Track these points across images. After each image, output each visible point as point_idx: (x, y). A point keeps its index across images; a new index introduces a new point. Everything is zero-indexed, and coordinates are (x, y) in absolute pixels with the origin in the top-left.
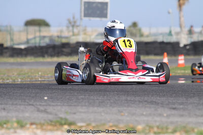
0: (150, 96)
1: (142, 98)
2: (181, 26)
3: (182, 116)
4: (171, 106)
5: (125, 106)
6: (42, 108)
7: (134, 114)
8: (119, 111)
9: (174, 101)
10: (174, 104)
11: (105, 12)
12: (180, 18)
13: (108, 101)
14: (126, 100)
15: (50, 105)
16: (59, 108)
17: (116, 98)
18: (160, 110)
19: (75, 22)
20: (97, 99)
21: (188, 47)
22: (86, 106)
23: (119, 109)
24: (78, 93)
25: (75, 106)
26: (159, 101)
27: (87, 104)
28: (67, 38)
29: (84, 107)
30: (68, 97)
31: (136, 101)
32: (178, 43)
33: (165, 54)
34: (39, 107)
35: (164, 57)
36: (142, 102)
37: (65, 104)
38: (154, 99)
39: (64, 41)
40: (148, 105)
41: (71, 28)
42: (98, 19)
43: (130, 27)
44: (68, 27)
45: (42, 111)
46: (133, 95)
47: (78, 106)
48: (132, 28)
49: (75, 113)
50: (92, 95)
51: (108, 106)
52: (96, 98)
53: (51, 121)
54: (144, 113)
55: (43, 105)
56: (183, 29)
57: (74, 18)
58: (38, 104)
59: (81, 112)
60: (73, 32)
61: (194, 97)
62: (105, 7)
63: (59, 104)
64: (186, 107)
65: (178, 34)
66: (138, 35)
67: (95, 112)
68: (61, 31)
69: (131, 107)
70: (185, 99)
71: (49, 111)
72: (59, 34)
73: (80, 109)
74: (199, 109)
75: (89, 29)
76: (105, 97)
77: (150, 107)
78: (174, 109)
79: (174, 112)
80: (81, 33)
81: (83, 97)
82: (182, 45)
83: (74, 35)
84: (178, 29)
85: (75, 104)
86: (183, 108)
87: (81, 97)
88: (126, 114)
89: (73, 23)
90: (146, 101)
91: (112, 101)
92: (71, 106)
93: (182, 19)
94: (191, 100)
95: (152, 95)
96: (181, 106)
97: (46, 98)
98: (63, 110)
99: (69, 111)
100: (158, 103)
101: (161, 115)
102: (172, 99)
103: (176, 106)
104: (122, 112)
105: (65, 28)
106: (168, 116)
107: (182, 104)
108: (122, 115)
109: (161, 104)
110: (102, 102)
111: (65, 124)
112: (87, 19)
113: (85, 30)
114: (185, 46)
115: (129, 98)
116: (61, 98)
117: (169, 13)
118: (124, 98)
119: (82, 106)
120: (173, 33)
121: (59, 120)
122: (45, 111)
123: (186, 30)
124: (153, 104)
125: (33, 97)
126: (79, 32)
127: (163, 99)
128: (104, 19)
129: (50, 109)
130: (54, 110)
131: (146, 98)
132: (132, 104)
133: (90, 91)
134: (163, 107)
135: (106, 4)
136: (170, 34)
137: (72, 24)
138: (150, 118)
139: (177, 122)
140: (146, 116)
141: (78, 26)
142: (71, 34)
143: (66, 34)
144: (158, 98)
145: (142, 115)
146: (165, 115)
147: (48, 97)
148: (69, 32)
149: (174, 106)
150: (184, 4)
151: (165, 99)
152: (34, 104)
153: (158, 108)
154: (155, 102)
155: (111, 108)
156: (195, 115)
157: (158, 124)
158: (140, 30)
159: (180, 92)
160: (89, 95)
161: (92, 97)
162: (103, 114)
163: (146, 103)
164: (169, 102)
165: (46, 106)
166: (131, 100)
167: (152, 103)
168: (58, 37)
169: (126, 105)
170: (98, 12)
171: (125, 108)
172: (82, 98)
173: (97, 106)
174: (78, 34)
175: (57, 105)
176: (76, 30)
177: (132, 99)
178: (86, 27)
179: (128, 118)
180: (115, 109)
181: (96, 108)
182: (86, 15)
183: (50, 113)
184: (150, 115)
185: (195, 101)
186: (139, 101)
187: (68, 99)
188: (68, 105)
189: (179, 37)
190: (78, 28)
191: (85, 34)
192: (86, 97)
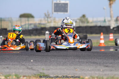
0: (93, 59)
1: (88, 60)
2: (111, 17)
3: (111, 70)
4: (105, 65)
6: (30, 67)
7: (83, 70)
9: (107, 62)
10: (107, 63)
11: (66, 9)
12: (110, 12)
13: (68, 62)
14: (79, 62)
15: (34, 65)
17: (73, 60)
19: (49, 15)
20: (62, 61)
21: (115, 29)
23: (75, 67)
24: (50, 58)
25: (49, 65)
26: (98, 62)
27: (56, 64)
28: (44, 24)
29: (54, 66)
30: (45, 60)
31: (84, 62)
32: (109, 27)
33: (102, 33)
34: (28, 66)
35: (101, 35)
37: (43, 64)
38: (95, 60)
39: (43, 26)
40: (91, 65)
41: (46, 19)
42: (62, 13)
43: (81, 17)
45: (30, 69)
46: (83, 58)
47: (51, 65)
48: (82, 18)
49: (49, 70)
51: (68, 65)
53: (35, 75)
54: (89, 69)
56: (113, 18)
57: (48, 13)
58: (27, 64)
59: (52, 69)
60: (48, 21)
61: (118, 59)
62: (66, 6)
63: (40, 64)
64: (114, 65)
65: (109, 21)
66: (86, 22)
67: (61, 69)
68: (41, 21)
69: (82, 65)
70: (113, 61)
73: (51, 67)
75: (57, 19)
76: (67, 60)
77: (93, 66)
79: (107, 68)
80: (53, 21)
82: (112, 28)
83: (48, 23)
84: (109, 18)
85: (49, 64)
87: (53, 60)
88: (79, 70)
89: (47, 16)
90: (90, 62)
91: (70, 62)
92: (46, 65)
93: (112, 12)
94: (117, 61)
95: (94, 59)
96: (111, 65)
97: (32, 61)
99: (46, 68)
100: (98, 63)
101: (99, 70)
102: (106, 60)
104: (76, 69)
105: (43, 19)
106: (103, 71)
107: (111, 63)
108: (76, 71)
110: (65, 63)
112: (56, 13)
113: (54, 19)
115: (80, 60)
116: (41, 61)
117: (104, 9)
118: (77, 60)
119: (53, 65)
120: (106, 20)
121: (40, 74)
122: (32, 69)
123: (115, 18)
125: (24, 60)
126: (51, 21)
127: (100, 61)
128: (66, 13)
129: (34, 67)
130: (37, 68)
131: (90, 60)
132: (82, 64)
133: (58, 56)
134: (100, 65)
135: (67, 4)
138: (93, 72)
139: (108, 74)
140: (90, 71)
141: (50, 17)
142: (47, 22)
143: (43, 22)
144: (98, 60)
146: (101, 70)
148: (45, 21)
149: (107, 65)
150: (112, 3)
152: (25, 64)
153: (98, 66)
154: (96, 63)
155: (70, 66)
157: (97, 76)
158: (87, 19)
159: (110, 57)
160: (57, 59)
161: (59, 60)
162: (65, 70)
164: (104, 62)
165: (32, 65)
167: (94, 63)
168: (39, 24)
169: (79, 64)
170: (62, 9)
171: (78, 66)
173: (62, 65)
174: (51, 22)
175: (38, 65)
176: (49, 20)
177: (82, 61)
179: (80, 72)
181: (61, 67)
182: (55, 11)
184: (93, 70)
186: (87, 62)
187: (45, 61)
188: (45, 65)
189: (110, 23)
190: (51, 19)
191: (55, 22)
192: (55, 60)
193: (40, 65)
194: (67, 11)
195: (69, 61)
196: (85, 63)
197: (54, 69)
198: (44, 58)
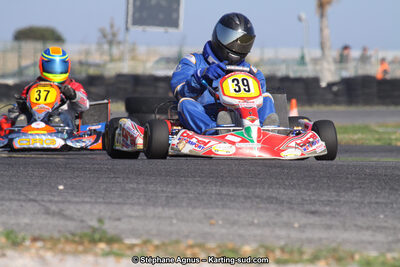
0: (266, 187)
1: (251, 190)
2: (322, 46)
3: (329, 227)
4: (307, 207)
5: (217, 207)
6: (54, 208)
7: (234, 223)
8: (205, 214)
9: (313, 198)
10: (313, 203)
11: (174, 16)
12: (321, 30)
13: (184, 195)
14: (219, 194)
15: (69, 202)
16: (88, 207)
17: (199, 189)
18: (286, 216)
19: (114, 35)
20: (162, 191)
21: (335, 89)
22: (139, 204)
23: (206, 211)
24: (124, 178)
25: (118, 203)
26: (284, 197)
27: (142, 200)
28: (97, 66)
29: (136, 207)
30: (105, 185)
31: (238, 196)
32: (316, 80)
33: (294, 101)
34: (48, 205)
35: (291, 108)
36: (250, 198)
37: (100, 200)
38: (273, 192)
39: (92, 71)
40: (262, 205)
41: (106, 47)
42: (160, 30)
44: (99, 44)
45: (54, 214)
46: (233, 182)
47: (125, 204)
49: (119, 219)
50: (152, 183)
51: (184, 204)
52: (159, 189)
53: (73, 234)
54: (256, 221)
55: (57, 202)
56: (327, 52)
57: (112, 26)
58: (46, 198)
59: (131, 217)
60: (111, 55)
61: (352, 189)
62: (175, 6)
63: (87, 199)
64: (337, 209)
65: (315, 61)
67: (159, 218)
68: (88, 53)
69: (230, 208)
70: (334, 194)
71: (68, 213)
72: (83, 58)
73: (128, 210)
74: (363, 215)
75: (142, 50)
76: (178, 187)
77: (267, 210)
78: (313, 213)
79: (313, 219)
80: (127, 56)
81: (135, 186)
82: (323, 84)
83: (112, 60)
84: (317, 53)
85: (120, 200)
86: (330, 212)
87: (131, 186)
88: (220, 222)
89: (110, 37)
90: (258, 197)
91: (191, 195)
92: (111, 203)
93: (326, 32)
94: (347, 197)
95: (271, 186)
96: (328, 209)
97: (61, 187)
98: (95, 211)
99: (109, 214)
100: (283, 202)
101: (288, 225)
102: (309, 193)
103: (317, 207)
104: (211, 218)
105: (93, 47)
106: (302, 228)
107: (329, 203)
108: (211, 224)
109: (288, 202)
110: (172, 197)
111: (100, 240)
112: (139, 29)
113: (133, 50)
114: (330, 85)
115: (225, 191)
116: (92, 188)
117: (300, 19)
118: (214, 189)
119: (133, 204)
120: (307, 59)
121: (89, 231)
122: (61, 214)
123: (334, 53)
124: (272, 203)
125: (35, 185)
127: (292, 193)
128: (171, 30)
129: (70, 210)
130: (79, 211)
131: (258, 191)
132: (232, 201)
133: (148, 175)
134: (291, 208)
136: (302, 61)
137: (110, 39)
138: (267, 232)
139: (320, 239)
140: (258, 225)
141: (119, 43)
142: (106, 58)
143: (96, 58)
144: (282, 191)
145: (252, 224)
146: (296, 225)
147: (65, 185)
148: (102, 54)
149: (313, 209)
150: (329, 3)
151: (294, 192)
152: (39, 198)
153: (283, 211)
154: (276, 199)
155: (190, 209)
156: (356, 225)
157: (282, 243)
160: (146, 183)
161: (151, 187)
162: (175, 221)
163: (258, 200)
164: (303, 199)
165: (63, 202)
166: (228, 195)
167: (270, 200)
168: (81, 63)
169: (219, 203)
170: (161, 16)
171: (217, 210)
172: (133, 189)
173: (163, 206)
174: (121, 59)
175: (83, 202)
176: (116, 51)
177: (231, 193)
178: (134, 44)
179: (224, 231)
180: (198, 212)
181: (160, 209)
182: (136, 22)
183: (70, 218)
184: (267, 224)
185: (355, 199)
186: (246, 198)
187: (106, 190)
188: (105, 203)
189: (318, 67)
190: (121, 47)
191: (133, 58)
192: (141, 186)
193: (87, 202)
194: (175, 24)
195: (186, 193)
196: (242, 199)
197: (136, 217)
198: (101, 181)
